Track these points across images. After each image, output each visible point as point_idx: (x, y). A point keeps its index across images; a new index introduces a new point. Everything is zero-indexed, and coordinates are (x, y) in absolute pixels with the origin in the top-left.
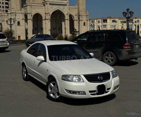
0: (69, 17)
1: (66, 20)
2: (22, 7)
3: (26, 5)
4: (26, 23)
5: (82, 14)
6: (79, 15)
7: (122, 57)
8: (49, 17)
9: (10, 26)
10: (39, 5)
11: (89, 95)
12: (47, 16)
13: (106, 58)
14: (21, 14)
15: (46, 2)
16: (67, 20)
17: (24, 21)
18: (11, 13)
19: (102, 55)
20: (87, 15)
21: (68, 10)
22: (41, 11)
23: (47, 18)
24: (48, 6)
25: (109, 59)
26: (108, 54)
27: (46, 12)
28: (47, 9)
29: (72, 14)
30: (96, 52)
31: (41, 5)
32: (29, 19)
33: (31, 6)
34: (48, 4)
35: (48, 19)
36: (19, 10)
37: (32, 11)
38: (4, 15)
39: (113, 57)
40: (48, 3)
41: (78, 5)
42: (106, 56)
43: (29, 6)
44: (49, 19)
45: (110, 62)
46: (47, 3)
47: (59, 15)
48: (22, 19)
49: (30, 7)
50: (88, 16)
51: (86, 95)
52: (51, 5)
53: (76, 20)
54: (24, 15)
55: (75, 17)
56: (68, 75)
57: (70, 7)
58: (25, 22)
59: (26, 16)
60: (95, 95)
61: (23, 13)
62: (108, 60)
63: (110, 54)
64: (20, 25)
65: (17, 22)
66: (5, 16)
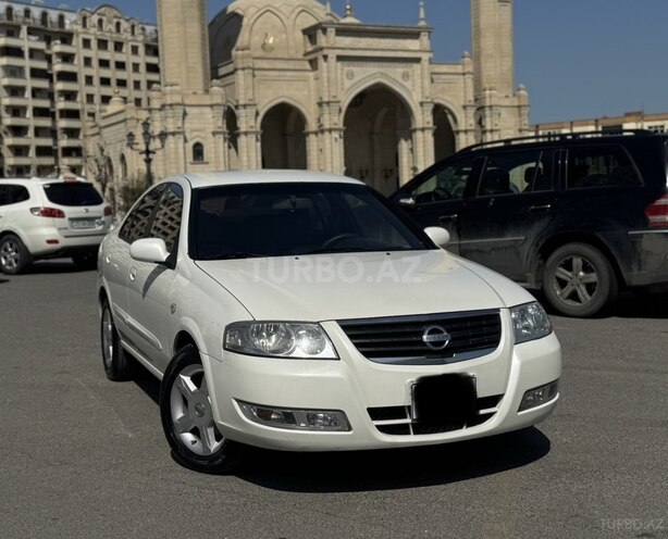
0: (430, 118)
1: (415, 130)
2: (215, 75)
3: (230, 68)
4: (233, 150)
5: (495, 101)
6: (481, 108)
7: (639, 269)
8: (335, 119)
9: (144, 156)
10: (291, 65)
11: (367, 435)
12: (326, 116)
13: (559, 279)
14: (208, 110)
15: (321, 49)
16: (423, 130)
17: (222, 140)
18: (163, 107)
19: (541, 262)
20: (519, 107)
21: (427, 82)
22: (300, 92)
23: (327, 125)
24: (330, 68)
25: (576, 281)
26: (571, 259)
27: (321, 98)
28: (326, 84)
29: (445, 100)
30: (510, 247)
31: (297, 65)
32: (246, 133)
33: (254, 69)
34: (332, 60)
35: (333, 126)
36: (201, 92)
37: (258, 94)
38: (132, 118)
39: (593, 271)
40: (332, 54)
41: (477, 58)
42: (562, 269)
43: (246, 71)
44: (336, 130)
45: (578, 300)
46: (325, 52)
47: (385, 110)
48: (214, 133)
49: (250, 78)
50: (525, 111)
51: (350, 429)
52: (345, 63)
53: (466, 132)
54: (220, 111)
55: (460, 116)
56: (255, 322)
57: (437, 69)
58: (230, 147)
59: (231, 117)
60: (408, 433)
61: (218, 105)
62: (568, 290)
63: (578, 255)
64: (205, 160)
65: (190, 145)
66: (138, 120)
